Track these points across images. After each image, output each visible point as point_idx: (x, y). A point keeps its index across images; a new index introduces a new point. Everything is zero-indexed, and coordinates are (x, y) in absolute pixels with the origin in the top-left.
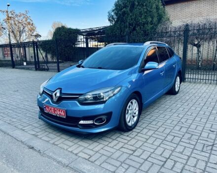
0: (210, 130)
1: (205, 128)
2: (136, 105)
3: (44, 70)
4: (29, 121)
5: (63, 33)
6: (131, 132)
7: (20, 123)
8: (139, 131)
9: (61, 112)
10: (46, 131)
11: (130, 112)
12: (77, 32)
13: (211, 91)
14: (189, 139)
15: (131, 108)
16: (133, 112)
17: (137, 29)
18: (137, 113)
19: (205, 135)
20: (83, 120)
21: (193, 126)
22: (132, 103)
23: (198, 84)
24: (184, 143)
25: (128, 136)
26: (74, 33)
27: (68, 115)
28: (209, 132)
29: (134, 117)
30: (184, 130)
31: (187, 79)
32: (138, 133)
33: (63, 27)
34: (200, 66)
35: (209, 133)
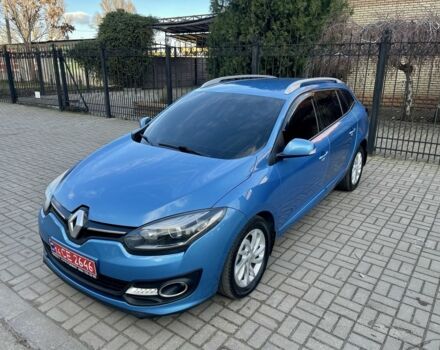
0: (418, 299)
1: (408, 293)
2: (259, 240)
3: (77, 110)
4: (27, 258)
5: (121, 26)
6: (246, 299)
7: (5, 266)
8: (264, 297)
9: (87, 263)
10: (60, 293)
11: (244, 257)
12: (152, 24)
13: (427, 183)
14: (372, 324)
15: (246, 250)
16: (253, 255)
17: (275, 27)
18: (262, 256)
19: (406, 312)
20: (135, 286)
21: (382, 287)
22: (250, 238)
23: (401, 162)
24: (360, 338)
25: (237, 312)
26: (144, 27)
27: (102, 273)
28: (416, 304)
29: (253, 265)
30: (362, 297)
31: (378, 150)
32: (263, 302)
33: (121, 13)
34: (408, 114)
35: (416, 308)
